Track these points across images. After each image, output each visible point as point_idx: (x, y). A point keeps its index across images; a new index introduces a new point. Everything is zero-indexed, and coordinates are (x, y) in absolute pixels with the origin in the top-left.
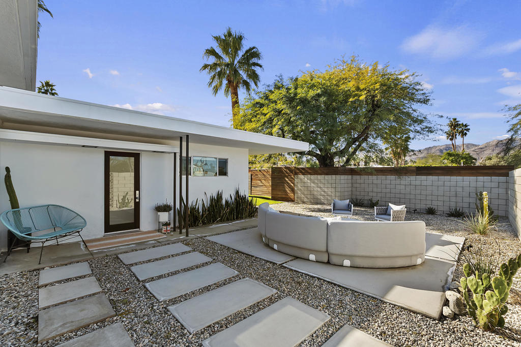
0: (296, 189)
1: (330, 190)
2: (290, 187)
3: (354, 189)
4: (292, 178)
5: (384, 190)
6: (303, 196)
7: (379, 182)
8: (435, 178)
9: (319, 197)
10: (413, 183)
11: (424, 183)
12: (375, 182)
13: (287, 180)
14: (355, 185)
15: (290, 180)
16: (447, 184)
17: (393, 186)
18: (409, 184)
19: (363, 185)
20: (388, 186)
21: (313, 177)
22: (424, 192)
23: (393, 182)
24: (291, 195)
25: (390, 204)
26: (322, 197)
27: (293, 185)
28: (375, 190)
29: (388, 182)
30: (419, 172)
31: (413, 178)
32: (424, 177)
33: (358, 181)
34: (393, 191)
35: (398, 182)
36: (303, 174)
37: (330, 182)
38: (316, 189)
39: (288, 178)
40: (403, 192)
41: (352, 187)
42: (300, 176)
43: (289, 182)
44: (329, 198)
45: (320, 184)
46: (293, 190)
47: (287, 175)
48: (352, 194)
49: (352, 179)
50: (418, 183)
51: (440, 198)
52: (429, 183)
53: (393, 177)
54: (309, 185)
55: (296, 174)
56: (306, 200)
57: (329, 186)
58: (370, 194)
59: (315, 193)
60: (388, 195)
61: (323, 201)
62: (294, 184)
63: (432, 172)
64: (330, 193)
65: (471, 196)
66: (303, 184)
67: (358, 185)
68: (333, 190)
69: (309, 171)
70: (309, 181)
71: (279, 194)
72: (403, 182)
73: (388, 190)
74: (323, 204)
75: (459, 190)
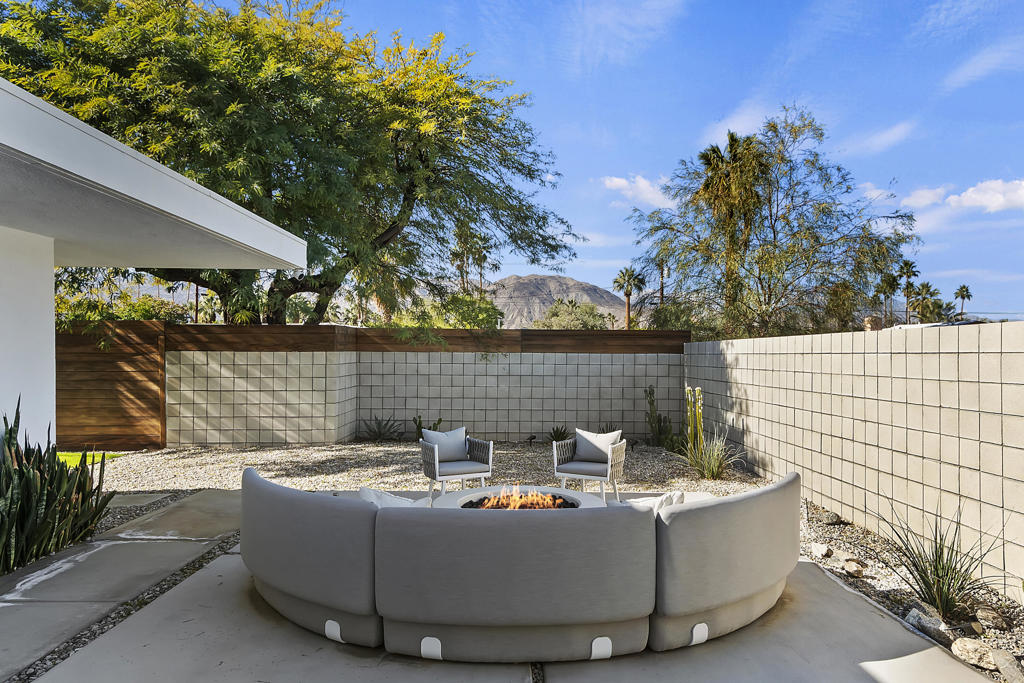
0: (169, 400)
1: (307, 397)
2: (141, 393)
3: (365, 393)
4: (155, 362)
5: (447, 392)
6: (201, 424)
7: (434, 368)
8: (560, 356)
9: (267, 423)
10: (515, 369)
11: (539, 370)
12: (424, 369)
13: (127, 368)
14: (367, 381)
15: (142, 372)
16: (584, 370)
17: (469, 380)
18: (506, 372)
19: (389, 380)
20: (457, 380)
21: (241, 357)
22: (538, 393)
23: (470, 369)
24: (151, 426)
25: (577, 430)
26: (278, 424)
27: (155, 387)
28: (424, 391)
29: (458, 368)
30: (527, 342)
31: (514, 357)
32: (538, 356)
33: (377, 369)
34: (470, 392)
35: (481, 367)
36: (204, 347)
37: (306, 372)
38: (254, 398)
39: (131, 362)
40: (492, 392)
41: (359, 385)
42: (189, 354)
43: (140, 377)
44: (305, 424)
45: (269, 381)
46: (158, 408)
47: (129, 350)
48: (358, 408)
49: (359, 362)
50: (525, 369)
51: (571, 405)
52: (548, 369)
53: (469, 356)
54: (227, 384)
55: (172, 346)
56: (214, 436)
57: (305, 386)
58: (412, 404)
59: (254, 411)
60: (457, 404)
61: (281, 434)
62: (161, 383)
63: (553, 343)
64: (306, 409)
65: (625, 396)
66: (200, 384)
67: (376, 381)
68: (318, 398)
69: (229, 337)
70: (225, 372)
71: (83, 427)
72: (493, 369)
73: (457, 391)
74: (283, 445)
75: (605, 382)
